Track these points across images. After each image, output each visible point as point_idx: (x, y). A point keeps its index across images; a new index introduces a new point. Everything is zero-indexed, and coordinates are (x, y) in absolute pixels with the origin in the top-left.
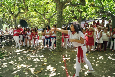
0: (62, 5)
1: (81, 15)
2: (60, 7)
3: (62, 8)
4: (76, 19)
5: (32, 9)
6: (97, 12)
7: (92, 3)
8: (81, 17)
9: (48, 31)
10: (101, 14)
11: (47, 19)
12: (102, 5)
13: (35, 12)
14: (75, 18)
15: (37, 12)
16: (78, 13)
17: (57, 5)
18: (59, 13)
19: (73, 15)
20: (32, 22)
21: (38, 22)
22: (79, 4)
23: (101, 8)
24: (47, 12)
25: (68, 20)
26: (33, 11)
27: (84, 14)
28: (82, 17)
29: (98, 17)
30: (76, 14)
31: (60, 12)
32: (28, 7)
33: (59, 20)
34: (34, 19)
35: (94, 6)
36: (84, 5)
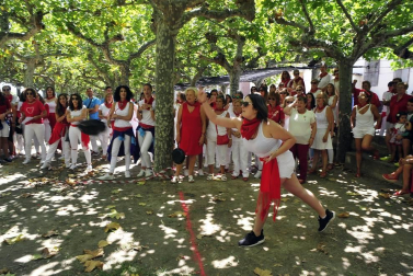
0: (175, 12)
1: (240, 51)
2: (166, 21)
3: (173, 23)
4: (222, 65)
5: (59, 24)
6: (293, 43)
7: (278, 11)
8: (240, 59)
10: (305, 50)
11: (119, 62)
12: (309, 19)
13: (71, 36)
14: (221, 59)
15: (77, 34)
16: (230, 43)
17: (155, 12)
18: (164, 43)
19: (212, 51)
20: (58, 73)
21: (84, 75)
22: (235, 13)
23: (306, 30)
24: (119, 37)
25: (195, 66)
26: (63, 31)
27: (251, 48)
28: (244, 59)
29: (297, 61)
30: (222, 47)
31: (166, 38)
32: (40, 14)
33: (164, 65)
34: (67, 63)
35: (281, 21)
36: (251, 16)
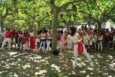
1: (69, 19)
5: (22, 11)
6: (85, 18)
7: (82, 10)
8: (70, 21)
9: (43, 34)
12: (90, 12)
14: (64, 22)
15: (27, 14)
19: (62, 19)
22: (72, 10)
23: (89, 15)
24: (38, 15)
29: (84, 22)
32: (17, 9)
36: (76, 11)
